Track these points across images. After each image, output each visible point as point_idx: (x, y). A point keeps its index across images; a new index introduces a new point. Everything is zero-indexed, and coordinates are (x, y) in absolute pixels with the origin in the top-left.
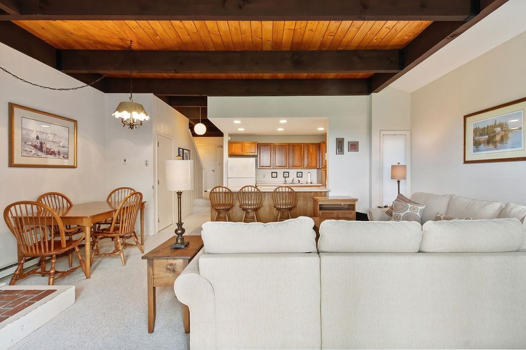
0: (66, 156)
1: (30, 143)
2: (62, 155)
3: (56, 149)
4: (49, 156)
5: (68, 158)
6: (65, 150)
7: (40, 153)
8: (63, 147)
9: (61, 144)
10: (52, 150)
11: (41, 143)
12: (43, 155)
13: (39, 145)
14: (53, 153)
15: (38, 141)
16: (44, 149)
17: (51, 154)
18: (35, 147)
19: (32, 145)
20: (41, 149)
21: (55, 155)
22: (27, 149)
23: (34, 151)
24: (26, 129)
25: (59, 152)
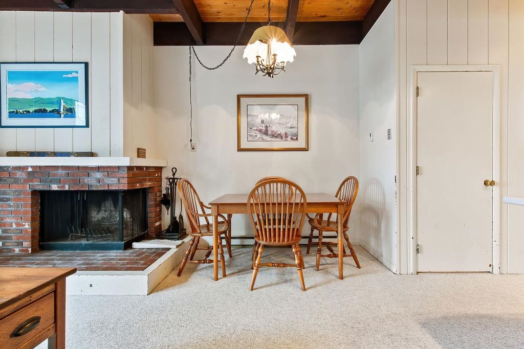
0: (295, 137)
1: (255, 128)
2: (290, 137)
3: (283, 132)
4: (274, 139)
5: (297, 139)
6: (294, 130)
7: (265, 137)
8: (291, 128)
9: (289, 125)
10: (279, 133)
11: (266, 127)
12: (268, 138)
13: (264, 129)
14: (279, 136)
15: (263, 125)
16: (270, 132)
17: (276, 137)
18: (260, 131)
19: (257, 130)
20: (266, 133)
21: (282, 138)
22: (252, 134)
23: (259, 136)
24: (250, 115)
25: (286, 134)
